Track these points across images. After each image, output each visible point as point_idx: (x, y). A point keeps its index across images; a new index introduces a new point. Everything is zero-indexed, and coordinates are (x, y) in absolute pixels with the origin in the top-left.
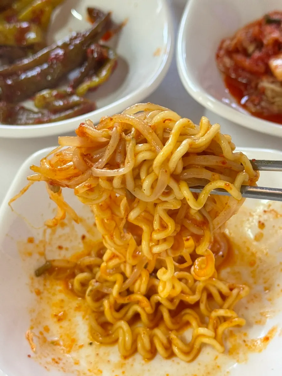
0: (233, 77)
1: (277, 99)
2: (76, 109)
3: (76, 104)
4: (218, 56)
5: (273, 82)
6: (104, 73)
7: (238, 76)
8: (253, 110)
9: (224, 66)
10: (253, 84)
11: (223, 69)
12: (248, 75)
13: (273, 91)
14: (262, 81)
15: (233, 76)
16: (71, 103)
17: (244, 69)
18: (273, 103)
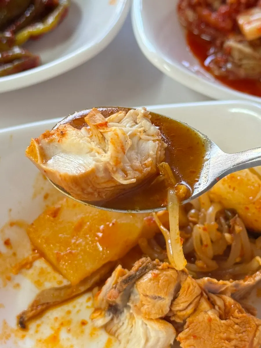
0: (195, 34)
1: (245, 62)
2: (16, 63)
3: (17, 58)
4: (180, 8)
5: (240, 42)
6: (51, 20)
7: (202, 32)
8: (217, 73)
9: (187, 20)
10: (218, 42)
11: (185, 24)
12: (212, 31)
13: (240, 51)
14: (228, 39)
15: (196, 32)
16: (10, 56)
17: (208, 25)
18: (240, 66)
